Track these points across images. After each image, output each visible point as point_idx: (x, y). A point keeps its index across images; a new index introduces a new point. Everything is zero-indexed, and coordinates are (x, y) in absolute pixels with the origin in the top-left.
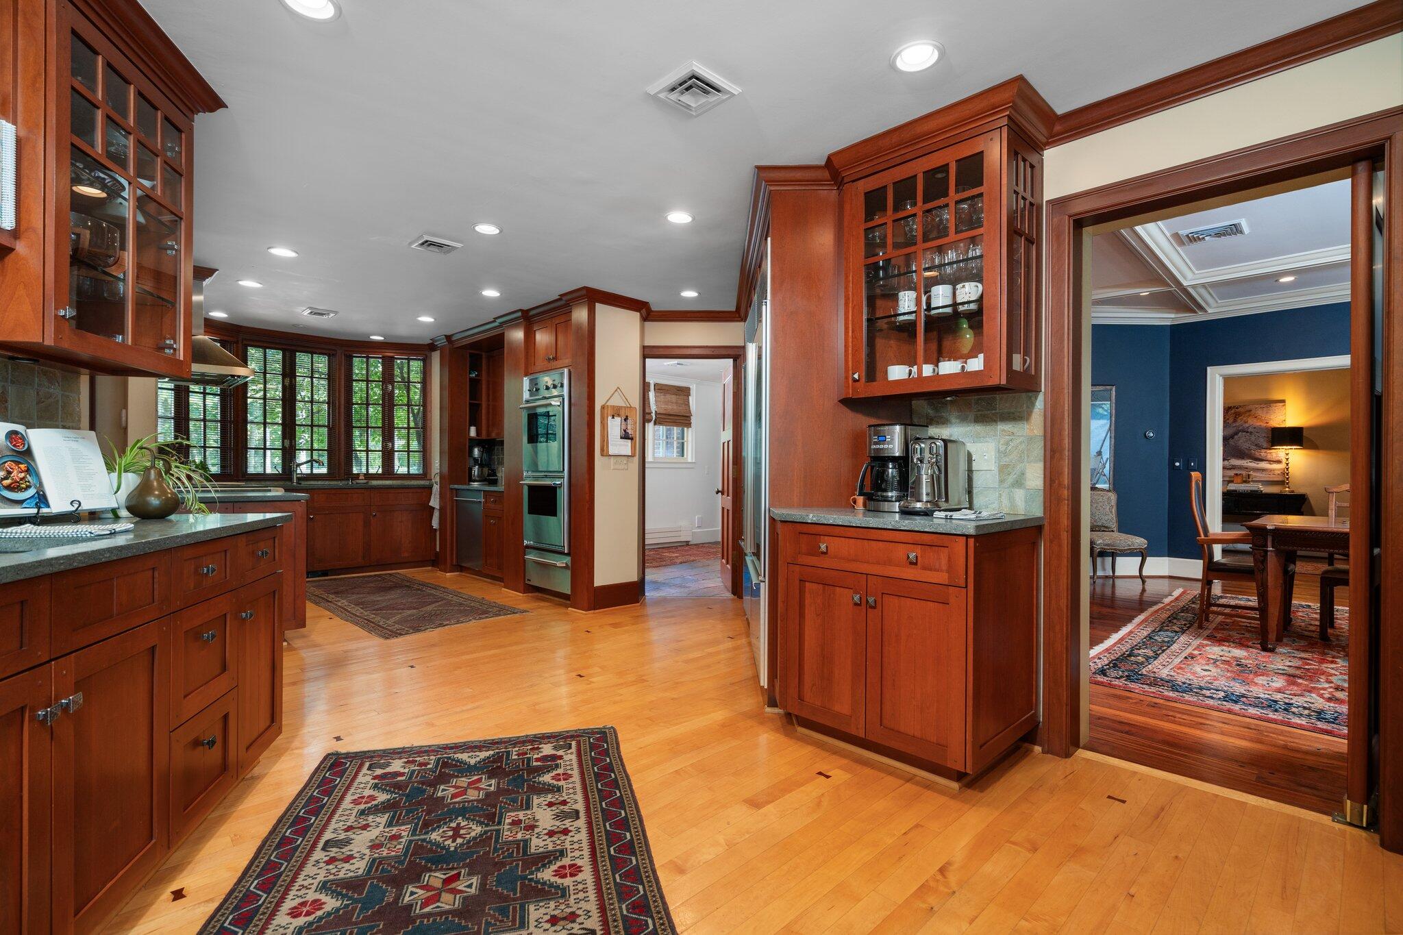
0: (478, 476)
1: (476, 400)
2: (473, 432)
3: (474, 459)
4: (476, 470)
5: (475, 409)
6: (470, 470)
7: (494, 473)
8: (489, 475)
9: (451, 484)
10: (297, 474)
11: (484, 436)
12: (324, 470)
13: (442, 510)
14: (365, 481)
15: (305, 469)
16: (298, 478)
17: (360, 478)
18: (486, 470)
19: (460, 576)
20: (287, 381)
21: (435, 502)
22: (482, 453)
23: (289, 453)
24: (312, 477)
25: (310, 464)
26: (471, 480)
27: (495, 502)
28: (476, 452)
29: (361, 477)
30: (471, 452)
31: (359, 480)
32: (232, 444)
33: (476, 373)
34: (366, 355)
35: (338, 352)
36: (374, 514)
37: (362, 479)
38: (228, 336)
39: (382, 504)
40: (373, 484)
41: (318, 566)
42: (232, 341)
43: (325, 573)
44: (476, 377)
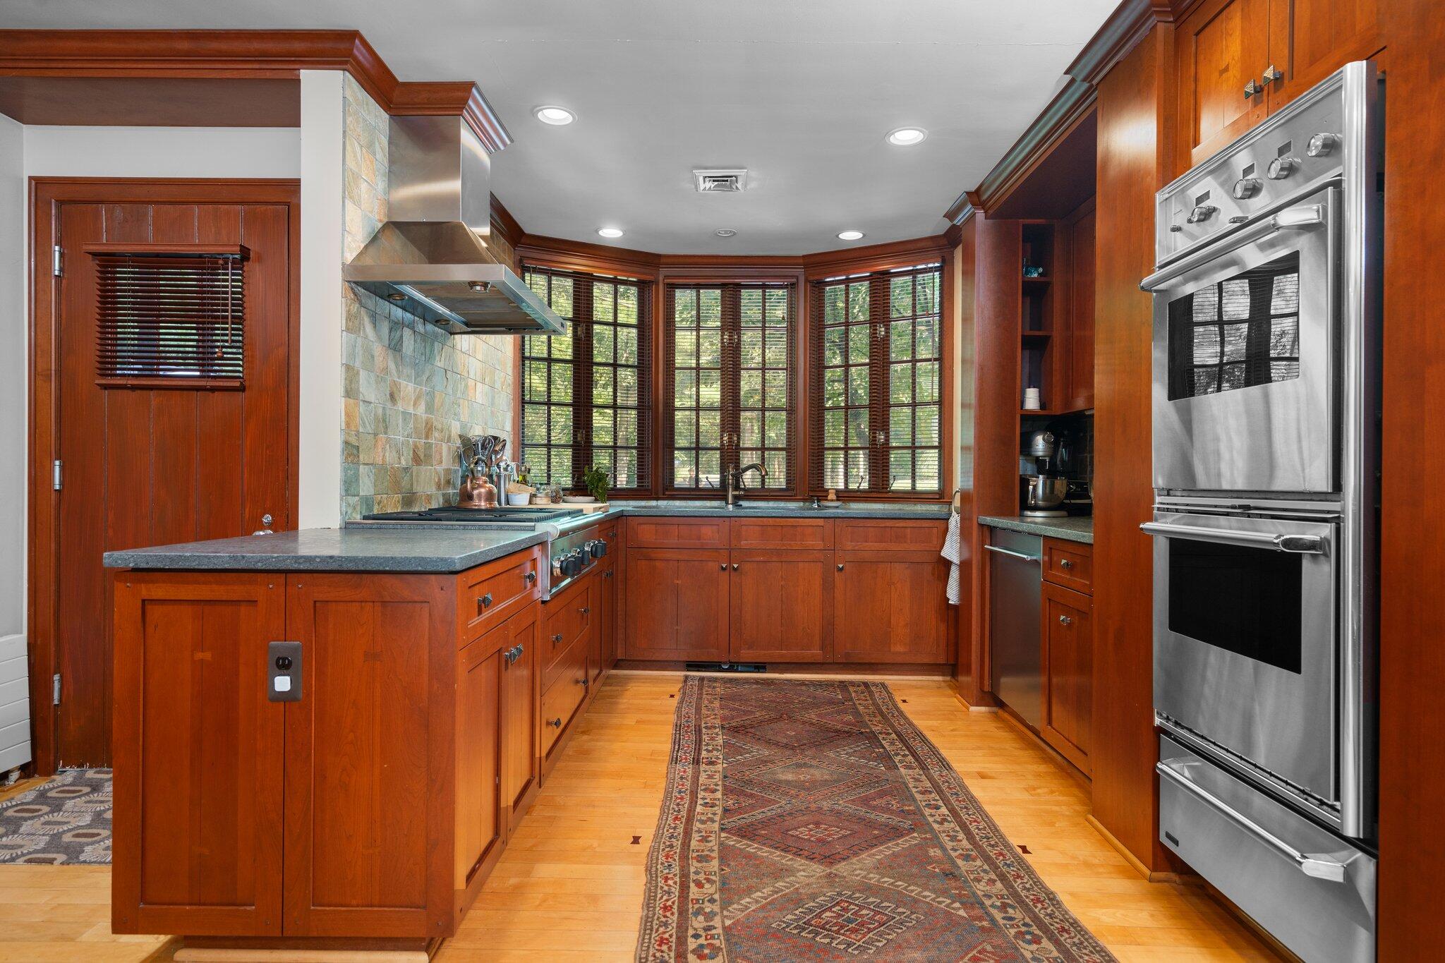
0: (1045, 498)
1: (1040, 330)
2: (1032, 400)
3: (1037, 458)
4: (1039, 484)
5: (1036, 345)
6: (1024, 482)
7: (1084, 492)
8: (1069, 495)
9: (980, 513)
10: (736, 490)
11: (1057, 409)
12: (781, 482)
13: (965, 566)
14: (841, 505)
16: (735, 496)
17: (829, 498)
18: (1061, 485)
21: (952, 551)
22: (1054, 447)
23: (728, 456)
26: (1025, 506)
27: (1070, 568)
28: (1040, 444)
29: (831, 496)
30: (1026, 445)
31: (827, 500)
32: (649, 443)
33: (1041, 270)
34: (844, 277)
35: (800, 279)
36: (841, 566)
37: (832, 500)
38: (644, 274)
39: (856, 548)
40: (853, 509)
41: (747, 655)
42: (650, 282)
43: (760, 667)
44: (1043, 279)
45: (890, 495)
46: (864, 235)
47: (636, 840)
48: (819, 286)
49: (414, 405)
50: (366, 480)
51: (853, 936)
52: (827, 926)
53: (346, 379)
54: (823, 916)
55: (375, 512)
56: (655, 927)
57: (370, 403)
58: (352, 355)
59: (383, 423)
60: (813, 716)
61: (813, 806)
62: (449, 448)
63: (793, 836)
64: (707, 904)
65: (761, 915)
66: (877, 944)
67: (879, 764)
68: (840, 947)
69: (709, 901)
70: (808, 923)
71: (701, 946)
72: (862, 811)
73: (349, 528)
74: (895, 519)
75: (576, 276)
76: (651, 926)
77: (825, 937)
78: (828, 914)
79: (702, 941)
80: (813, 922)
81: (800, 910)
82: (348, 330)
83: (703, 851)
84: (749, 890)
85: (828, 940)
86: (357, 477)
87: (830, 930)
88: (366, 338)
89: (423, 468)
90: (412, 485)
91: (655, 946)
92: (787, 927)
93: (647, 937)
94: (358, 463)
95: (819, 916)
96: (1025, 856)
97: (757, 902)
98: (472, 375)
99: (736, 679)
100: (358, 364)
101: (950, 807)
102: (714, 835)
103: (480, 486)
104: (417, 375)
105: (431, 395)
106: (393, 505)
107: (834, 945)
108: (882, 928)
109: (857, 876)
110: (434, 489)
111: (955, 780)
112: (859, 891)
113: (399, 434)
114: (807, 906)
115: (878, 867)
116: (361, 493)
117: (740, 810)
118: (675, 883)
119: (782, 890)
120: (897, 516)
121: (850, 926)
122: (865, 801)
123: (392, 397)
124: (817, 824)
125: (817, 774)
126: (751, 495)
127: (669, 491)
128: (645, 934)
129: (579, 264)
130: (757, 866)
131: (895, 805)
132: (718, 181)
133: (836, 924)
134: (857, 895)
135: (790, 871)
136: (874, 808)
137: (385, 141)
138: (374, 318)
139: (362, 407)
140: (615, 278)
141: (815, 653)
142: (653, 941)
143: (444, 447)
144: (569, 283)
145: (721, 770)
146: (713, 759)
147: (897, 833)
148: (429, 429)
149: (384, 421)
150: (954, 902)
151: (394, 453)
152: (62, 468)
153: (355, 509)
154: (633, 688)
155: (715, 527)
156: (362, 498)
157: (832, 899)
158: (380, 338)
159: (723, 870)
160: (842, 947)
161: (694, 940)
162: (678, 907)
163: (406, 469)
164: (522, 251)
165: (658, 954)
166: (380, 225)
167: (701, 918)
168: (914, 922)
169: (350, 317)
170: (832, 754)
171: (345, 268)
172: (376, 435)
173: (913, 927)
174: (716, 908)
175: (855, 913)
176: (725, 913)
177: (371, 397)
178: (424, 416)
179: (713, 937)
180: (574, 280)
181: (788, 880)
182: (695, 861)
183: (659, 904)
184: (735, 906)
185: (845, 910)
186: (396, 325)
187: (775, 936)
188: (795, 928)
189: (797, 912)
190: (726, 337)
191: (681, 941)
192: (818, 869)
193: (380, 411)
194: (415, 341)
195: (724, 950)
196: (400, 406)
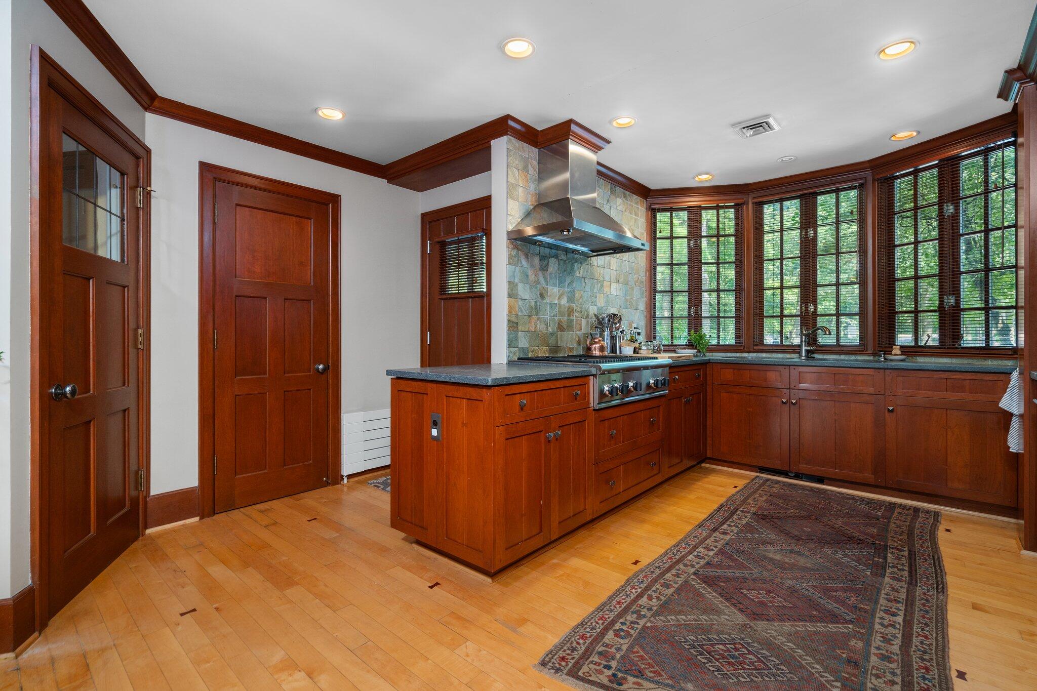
9: (1032, 369)
10: (807, 345)
14: (901, 357)
17: (893, 352)
23: (805, 321)
29: (896, 351)
31: (891, 354)
32: (744, 314)
34: (912, 169)
35: (868, 179)
36: (891, 408)
37: (896, 355)
38: (738, 199)
39: (908, 394)
41: (804, 468)
42: (742, 204)
43: (820, 480)
45: (959, 351)
47: (636, 563)
49: (559, 299)
50: (523, 339)
51: (726, 666)
52: (713, 653)
53: (508, 289)
54: (716, 647)
55: (530, 356)
56: (605, 610)
57: (526, 300)
58: (512, 275)
59: (536, 310)
60: (839, 523)
61: (777, 580)
62: (588, 322)
63: (742, 593)
64: (645, 610)
65: (673, 629)
66: (741, 679)
67: (868, 569)
68: (710, 668)
69: (648, 609)
70: (701, 646)
71: (622, 630)
72: (816, 596)
73: (511, 363)
74: (950, 371)
75: (689, 209)
76: (603, 608)
77: (706, 658)
78: (721, 647)
79: (624, 627)
80: (705, 647)
81: (703, 637)
82: (509, 264)
83: (670, 581)
84: (680, 612)
85: (706, 661)
86: (516, 338)
87: (713, 657)
88: (522, 266)
89: (565, 333)
90: (557, 342)
91: (596, 619)
92: (685, 642)
93: (596, 613)
94: (517, 331)
95: (713, 645)
97: (678, 621)
98: (607, 279)
99: (795, 485)
100: (516, 280)
101: (908, 618)
102: (685, 575)
103: (596, 343)
104: (560, 283)
105: (573, 293)
106: (543, 352)
107: (707, 665)
108: (754, 672)
109: (767, 633)
110: (575, 344)
111: (937, 601)
112: (759, 643)
113: (547, 315)
114: (710, 636)
115: (790, 636)
116: (520, 346)
117: (719, 566)
118: (636, 592)
119: (701, 621)
120: (951, 369)
121: (731, 660)
122: (826, 591)
123: (542, 296)
124: (769, 592)
125: (802, 561)
126: (827, 350)
127: (758, 345)
128: (596, 611)
129: (693, 201)
130: (698, 602)
131: (853, 600)
132: (753, 128)
133: (720, 655)
134: (755, 645)
135: (718, 612)
136: (830, 597)
137: (535, 163)
138: (527, 256)
139: (520, 302)
140: (718, 206)
141: (869, 476)
142: (597, 616)
143: (584, 322)
144: (684, 214)
145: (727, 539)
146: (728, 532)
147: (834, 618)
148: (571, 311)
149: (536, 308)
150: (836, 681)
151: (543, 325)
152: (430, 335)
153: (515, 354)
154: (713, 478)
155: (777, 373)
156: (520, 349)
157: (733, 639)
158: (532, 266)
159: (673, 595)
160: (712, 669)
161: (620, 625)
162: (627, 605)
163: (552, 334)
164: (650, 200)
165: (594, 624)
166: (532, 207)
167: (635, 616)
168: (785, 679)
169: (510, 257)
170: (829, 552)
171: (509, 233)
172: (530, 316)
173: (782, 682)
174: (649, 614)
175: (742, 655)
176: (652, 619)
177: (527, 296)
178: (567, 305)
179: (632, 628)
180: (688, 212)
181: (711, 617)
182: (659, 585)
183: (618, 599)
184: (662, 618)
185: (736, 649)
186: (543, 258)
187: (672, 645)
188: (690, 645)
189: (699, 637)
190: (803, 233)
191: (613, 623)
192: (741, 618)
193: (533, 304)
194: (559, 264)
195: (633, 638)
196: (548, 300)
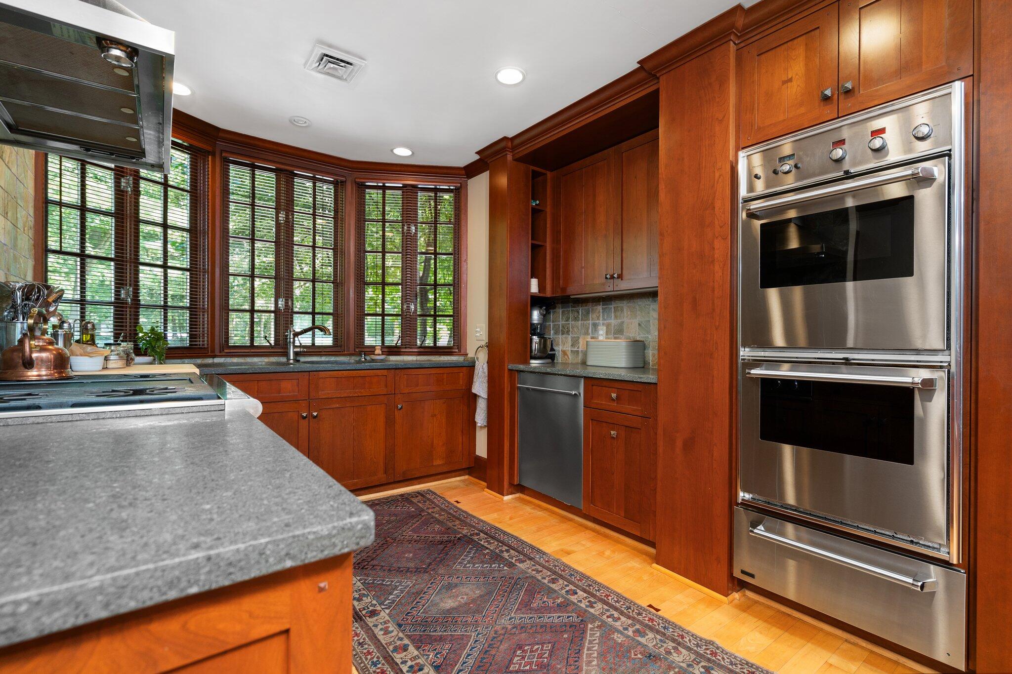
0: (539, 350)
1: (538, 241)
2: (534, 286)
3: (532, 324)
4: (535, 342)
9: (509, 362)
10: (295, 347)
11: (548, 293)
12: (328, 341)
13: (490, 399)
14: (383, 357)
15: (305, 340)
16: (296, 354)
17: (376, 352)
19: (519, 499)
20: (282, 216)
21: (480, 387)
22: (542, 316)
23: (284, 318)
24: (313, 350)
25: (310, 333)
26: (529, 356)
28: (535, 315)
29: (378, 351)
30: (528, 316)
31: (374, 354)
33: (538, 202)
35: (349, 178)
36: (399, 406)
37: (379, 355)
38: (202, 142)
39: (411, 391)
40: (392, 361)
44: (538, 207)
46: (413, 153)
48: (361, 188)
60: (410, 533)
61: (499, 629)
67: (500, 565)
72: (537, 618)
96: (659, 613)
101: (581, 589)
103: (42, 349)
111: (558, 562)
117: (448, 661)
122: (528, 607)
126: (308, 351)
131: (549, 601)
136: (540, 611)
141: (381, 477)
145: (387, 618)
146: (370, 608)
155: (294, 382)
170: (460, 568)
